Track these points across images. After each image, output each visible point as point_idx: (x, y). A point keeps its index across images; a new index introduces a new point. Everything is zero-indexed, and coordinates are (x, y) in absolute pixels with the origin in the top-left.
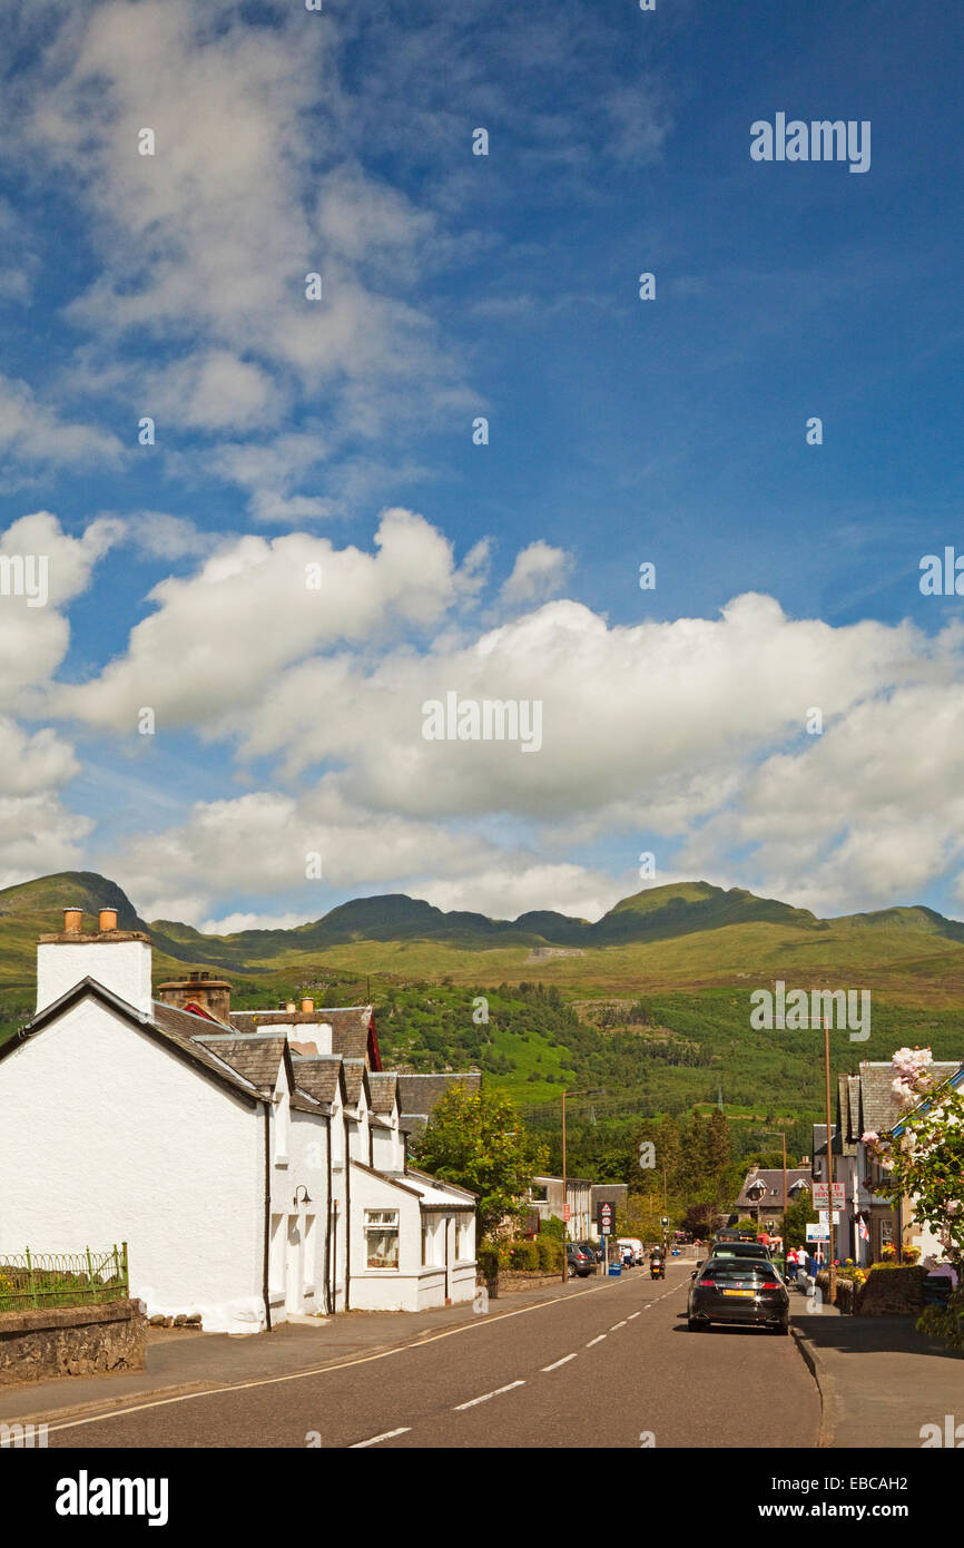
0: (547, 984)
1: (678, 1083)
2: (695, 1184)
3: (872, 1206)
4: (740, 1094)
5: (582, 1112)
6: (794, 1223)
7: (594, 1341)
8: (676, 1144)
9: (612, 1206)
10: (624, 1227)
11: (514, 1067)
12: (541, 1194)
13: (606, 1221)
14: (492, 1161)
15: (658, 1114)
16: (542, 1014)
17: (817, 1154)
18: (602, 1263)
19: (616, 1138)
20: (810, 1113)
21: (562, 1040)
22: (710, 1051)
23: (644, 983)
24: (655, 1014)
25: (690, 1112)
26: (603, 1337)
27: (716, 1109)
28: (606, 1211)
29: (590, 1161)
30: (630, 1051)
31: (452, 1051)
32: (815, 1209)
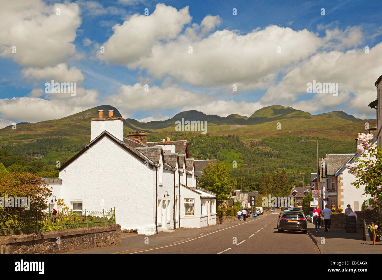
0: (236, 135)
1: (272, 163)
2: (277, 191)
3: (329, 196)
4: (289, 166)
5: (245, 171)
6: (306, 202)
7: (251, 236)
8: (272, 180)
9: (254, 197)
10: (258, 204)
11: (226, 159)
12: (234, 194)
13: (253, 202)
14: (221, 184)
15: (267, 172)
16: (234, 144)
17: (312, 182)
18: (252, 214)
19: (255, 179)
20: (309, 171)
21: (240, 151)
22: (281, 154)
23: (263, 134)
24: (266, 143)
25: (276, 171)
26: (253, 235)
27: (283, 170)
28: (253, 199)
29: (247, 185)
30: (259, 154)
31: (209, 154)
32: (312, 197)
